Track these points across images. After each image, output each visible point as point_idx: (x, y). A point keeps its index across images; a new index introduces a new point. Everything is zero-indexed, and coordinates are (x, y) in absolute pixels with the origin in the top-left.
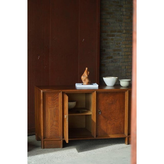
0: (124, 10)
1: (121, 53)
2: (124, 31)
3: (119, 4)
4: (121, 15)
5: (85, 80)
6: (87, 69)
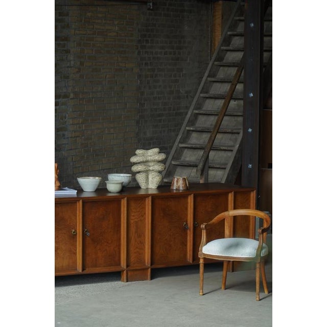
1: (66, 133)
2: (72, 95)
3: (65, 49)
4: (68, 67)
6: (56, 165)
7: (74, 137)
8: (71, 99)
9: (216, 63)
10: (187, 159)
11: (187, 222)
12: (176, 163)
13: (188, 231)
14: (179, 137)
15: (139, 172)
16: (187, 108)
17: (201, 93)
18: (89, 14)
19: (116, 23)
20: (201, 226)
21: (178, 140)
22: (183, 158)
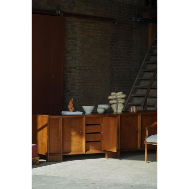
0: (78, 49)
1: (75, 87)
2: (78, 68)
3: (74, 44)
4: (76, 53)
5: (71, 108)
6: (72, 99)
7: (79, 89)
8: (78, 70)
9: (149, 54)
10: (136, 102)
11: (138, 128)
12: (130, 104)
13: (138, 133)
14: (132, 91)
15: (113, 104)
16: (135, 77)
17: (142, 69)
18: (86, 27)
19: (99, 32)
20: (146, 128)
21: (131, 92)
22: (133, 102)
